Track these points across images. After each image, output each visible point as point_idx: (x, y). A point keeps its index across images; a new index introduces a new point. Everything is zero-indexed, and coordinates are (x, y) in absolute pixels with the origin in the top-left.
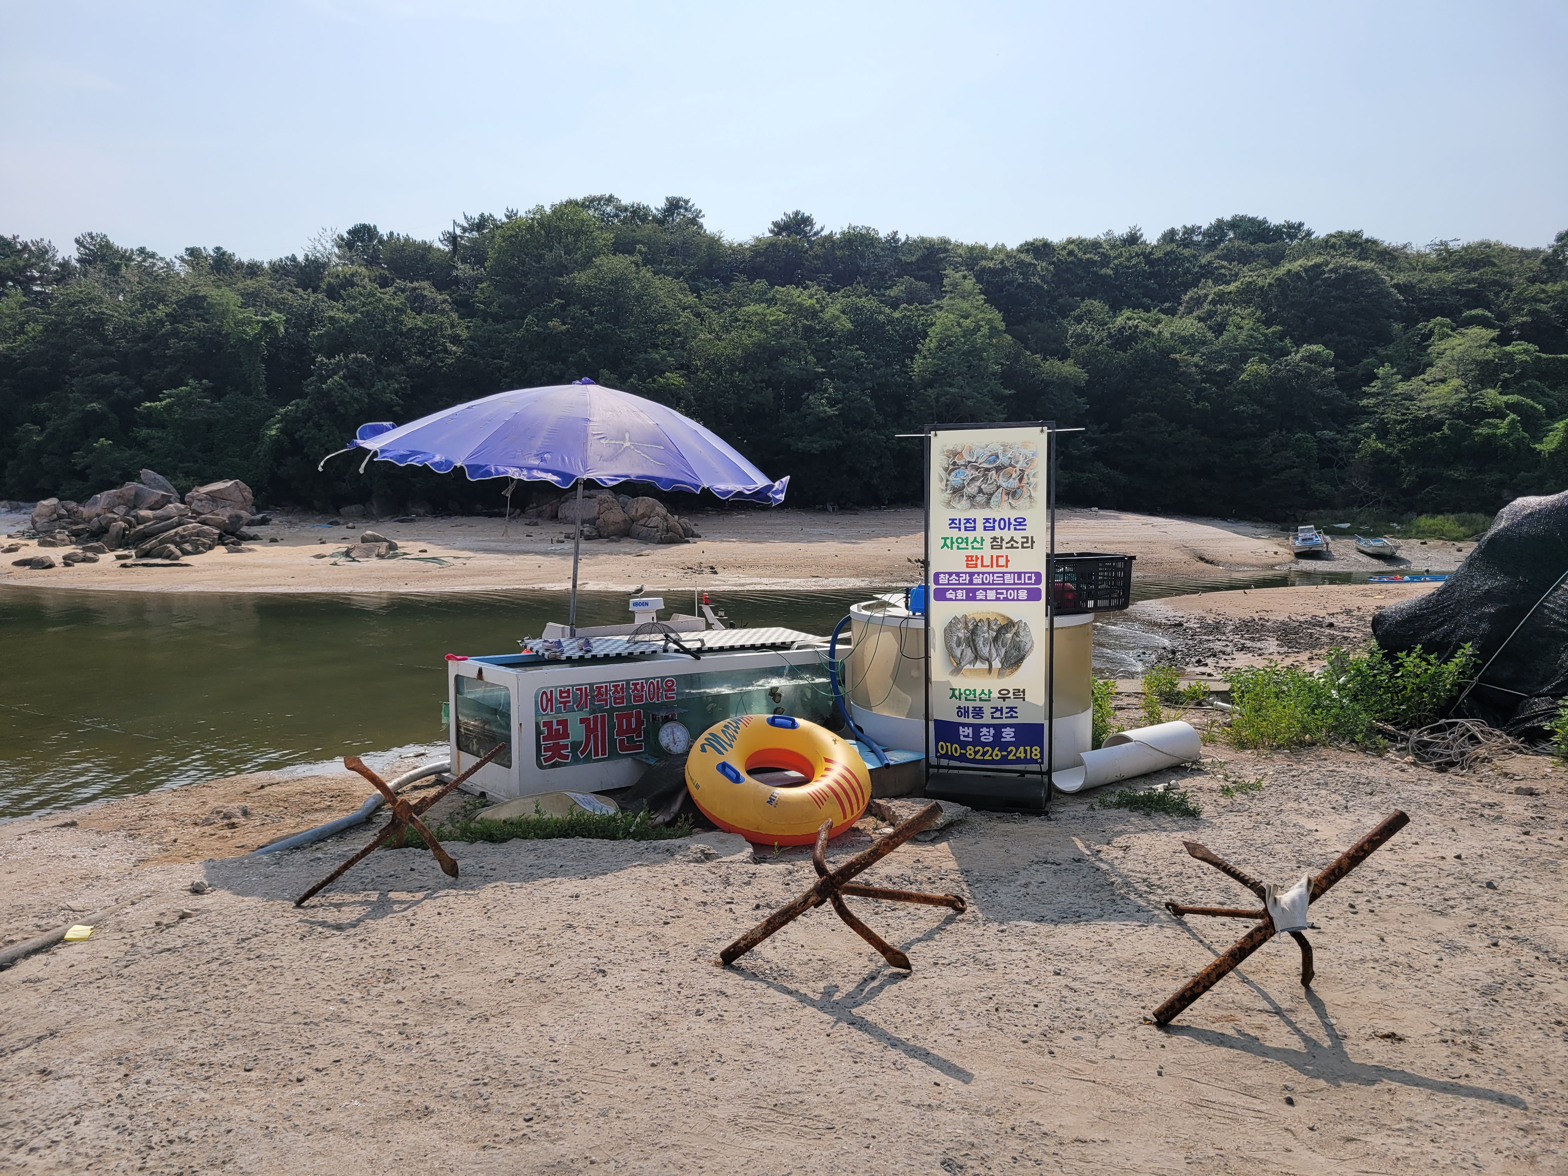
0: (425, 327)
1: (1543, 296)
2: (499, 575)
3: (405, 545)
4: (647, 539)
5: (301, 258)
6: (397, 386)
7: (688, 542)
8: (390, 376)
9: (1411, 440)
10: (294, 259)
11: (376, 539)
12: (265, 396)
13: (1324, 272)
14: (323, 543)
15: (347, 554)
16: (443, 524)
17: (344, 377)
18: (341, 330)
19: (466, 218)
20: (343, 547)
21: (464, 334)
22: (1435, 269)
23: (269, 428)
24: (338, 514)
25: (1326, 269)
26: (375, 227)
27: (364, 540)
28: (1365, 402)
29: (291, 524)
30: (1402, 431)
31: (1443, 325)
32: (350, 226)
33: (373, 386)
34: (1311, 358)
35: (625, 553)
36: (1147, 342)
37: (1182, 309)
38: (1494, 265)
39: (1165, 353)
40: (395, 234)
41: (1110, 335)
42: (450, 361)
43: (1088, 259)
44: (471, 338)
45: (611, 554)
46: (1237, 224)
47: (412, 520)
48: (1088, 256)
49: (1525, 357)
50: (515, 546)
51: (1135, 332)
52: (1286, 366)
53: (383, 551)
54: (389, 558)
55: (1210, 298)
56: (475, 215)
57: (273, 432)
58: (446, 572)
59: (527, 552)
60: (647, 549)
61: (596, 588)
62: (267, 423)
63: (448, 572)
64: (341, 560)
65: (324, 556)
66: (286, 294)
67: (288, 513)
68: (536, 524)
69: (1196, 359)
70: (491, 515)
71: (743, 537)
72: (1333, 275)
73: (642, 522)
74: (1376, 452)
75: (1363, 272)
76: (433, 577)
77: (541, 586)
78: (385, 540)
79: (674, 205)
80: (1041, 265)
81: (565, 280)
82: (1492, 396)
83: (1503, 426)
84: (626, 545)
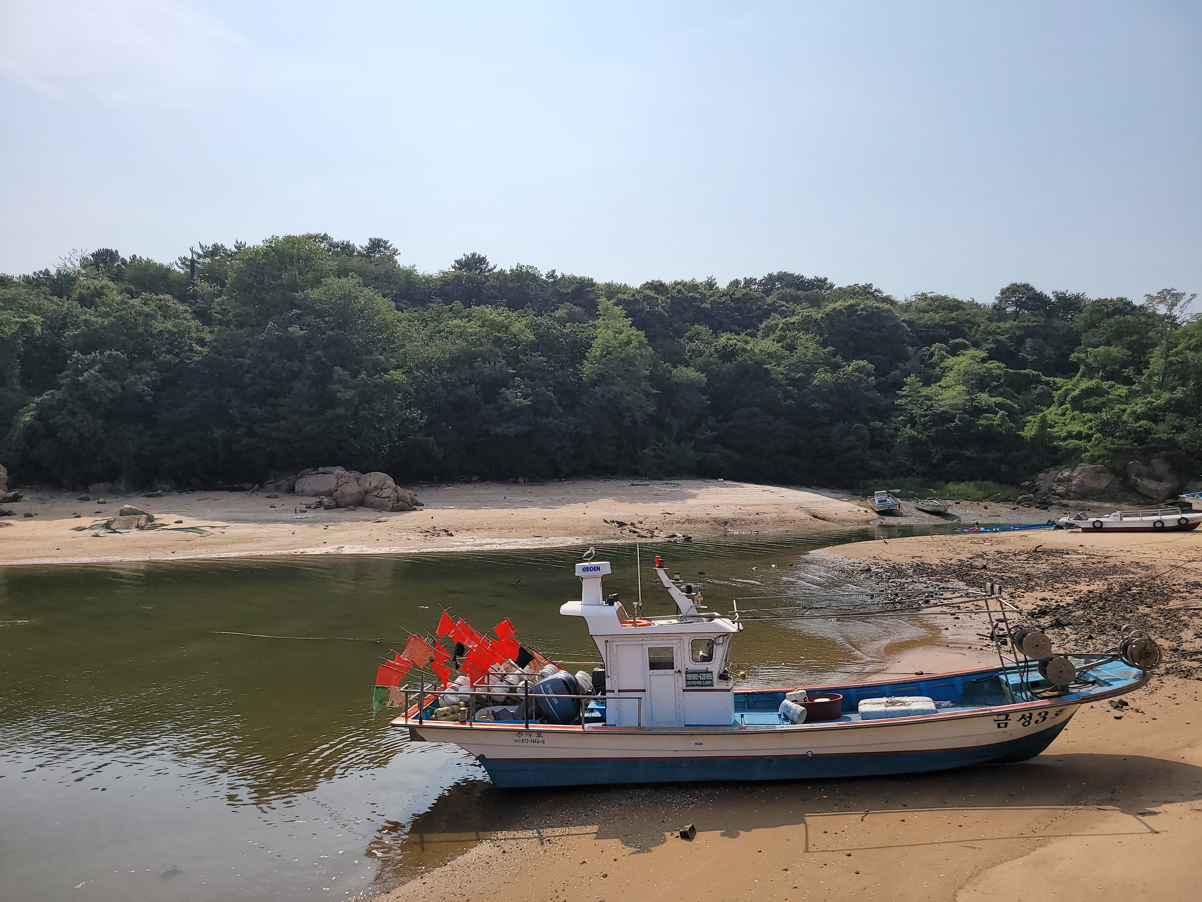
0: (175, 330)
1: (999, 331)
2: (258, 542)
3: (161, 518)
4: (380, 508)
5: (53, 272)
6: (148, 379)
7: (415, 510)
8: (140, 371)
9: (934, 429)
10: (47, 272)
11: (134, 512)
12: (19, 387)
13: (857, 310)
14: (79, 517)
15: (107, 526)
16: (189, 498)
17: (100, 371)
18: (96, 331)
19: (201, 246)
20: (101, 520)
21: (209, 337)
22: (925, 311)
23: (23, 414)
24: (87, 490)
25: (859, 308)
26: (117, 251)
27: (122, 513)
28: (899, 401)
29: (42, 501)
30: (926, 423)
31: (941, 349)
32: (94, 250)
33: (125, 379)
34: (860, 370)
35: (364, 520)
36: (746, 356)
37: (760, 333)
38: (964, 309)
39: (760, 364)
40: (138, 257)
41: (716, 351)
42: (197, 359)
43: (691, 297)
44: (215, 340)
45: (352, 521)
46: (782, 277)
47: (159, 495)
48: (691, 294)
49: (999, 372)
50: (262, 516)
51: (735, 349)
52: (844, 375)
53: (142, 522)
54: (149, 529)
55: (780, 326)
56: (209, 244)
57: (28, 419)
58: (207, 540)
59: (275, 521)
60: (383, 516)
61: (353, 552)
62: (21, 411)
63: (211, 541)
64: (102, 532)
65: (84, 529)
66: (42, 301)
67: (38, 491)
68: (276, 497)
69: (781, 369)
70: (232, 490)
71: (461, 505)
72: (864, 313)
73: (375, 493)
74: (911, 438)
75: (883, 311)
76: (197, 545)
77: (302, 550)
78: (143, 513)
79: (376, 245)
80: (661, 298)
81: (299, 295)
82: (985, 398)
83: (997, 420)
84: (362, 513)
